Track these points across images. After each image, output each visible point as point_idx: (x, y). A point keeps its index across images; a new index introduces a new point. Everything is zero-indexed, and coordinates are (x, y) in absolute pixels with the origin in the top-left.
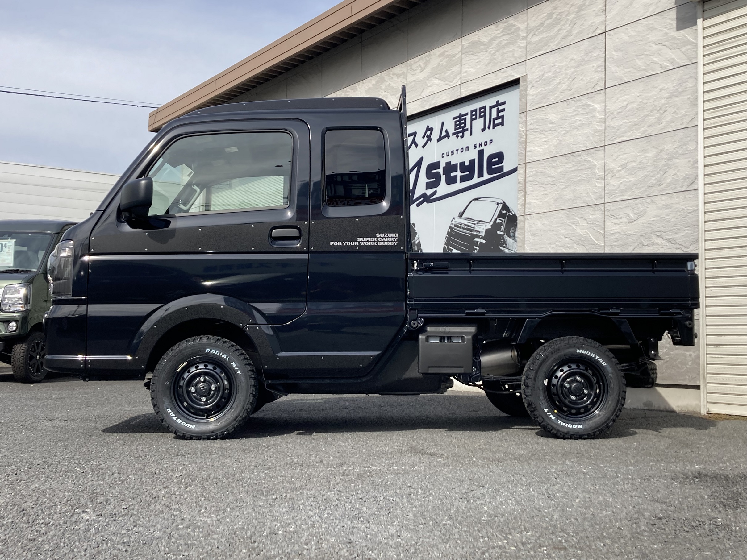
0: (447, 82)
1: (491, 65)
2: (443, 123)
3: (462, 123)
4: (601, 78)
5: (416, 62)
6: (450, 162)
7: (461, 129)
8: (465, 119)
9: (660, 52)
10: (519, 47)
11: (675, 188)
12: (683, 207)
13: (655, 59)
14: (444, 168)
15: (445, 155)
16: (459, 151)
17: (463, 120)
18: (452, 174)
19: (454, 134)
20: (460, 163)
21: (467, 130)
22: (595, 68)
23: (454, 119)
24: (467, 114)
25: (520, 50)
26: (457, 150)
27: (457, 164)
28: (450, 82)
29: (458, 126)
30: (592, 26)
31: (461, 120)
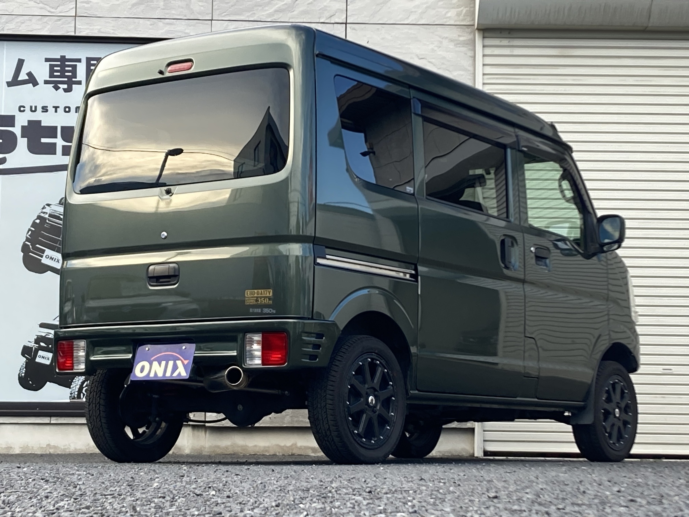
0: (41, 5)
1: (142, 7)
2: (21, 63)
3: (68, 71)
6: (40, 122)
7: (66, 79)
8: (75, 67)
14: (23, 127)
15: (28, 109)
16: (61, 110)
17: (69, 66)
18: (43, 140)
19: (46, 82)
20: (62, 128)
21: (79, 83)
23: (47, 60)
24: (79, 61)
25: (199, 4)
26: (56, 108)
27: (56, 127)
28: (53, 8)
29: (59, 74)
30: (326, 10)
31: (63, 66)
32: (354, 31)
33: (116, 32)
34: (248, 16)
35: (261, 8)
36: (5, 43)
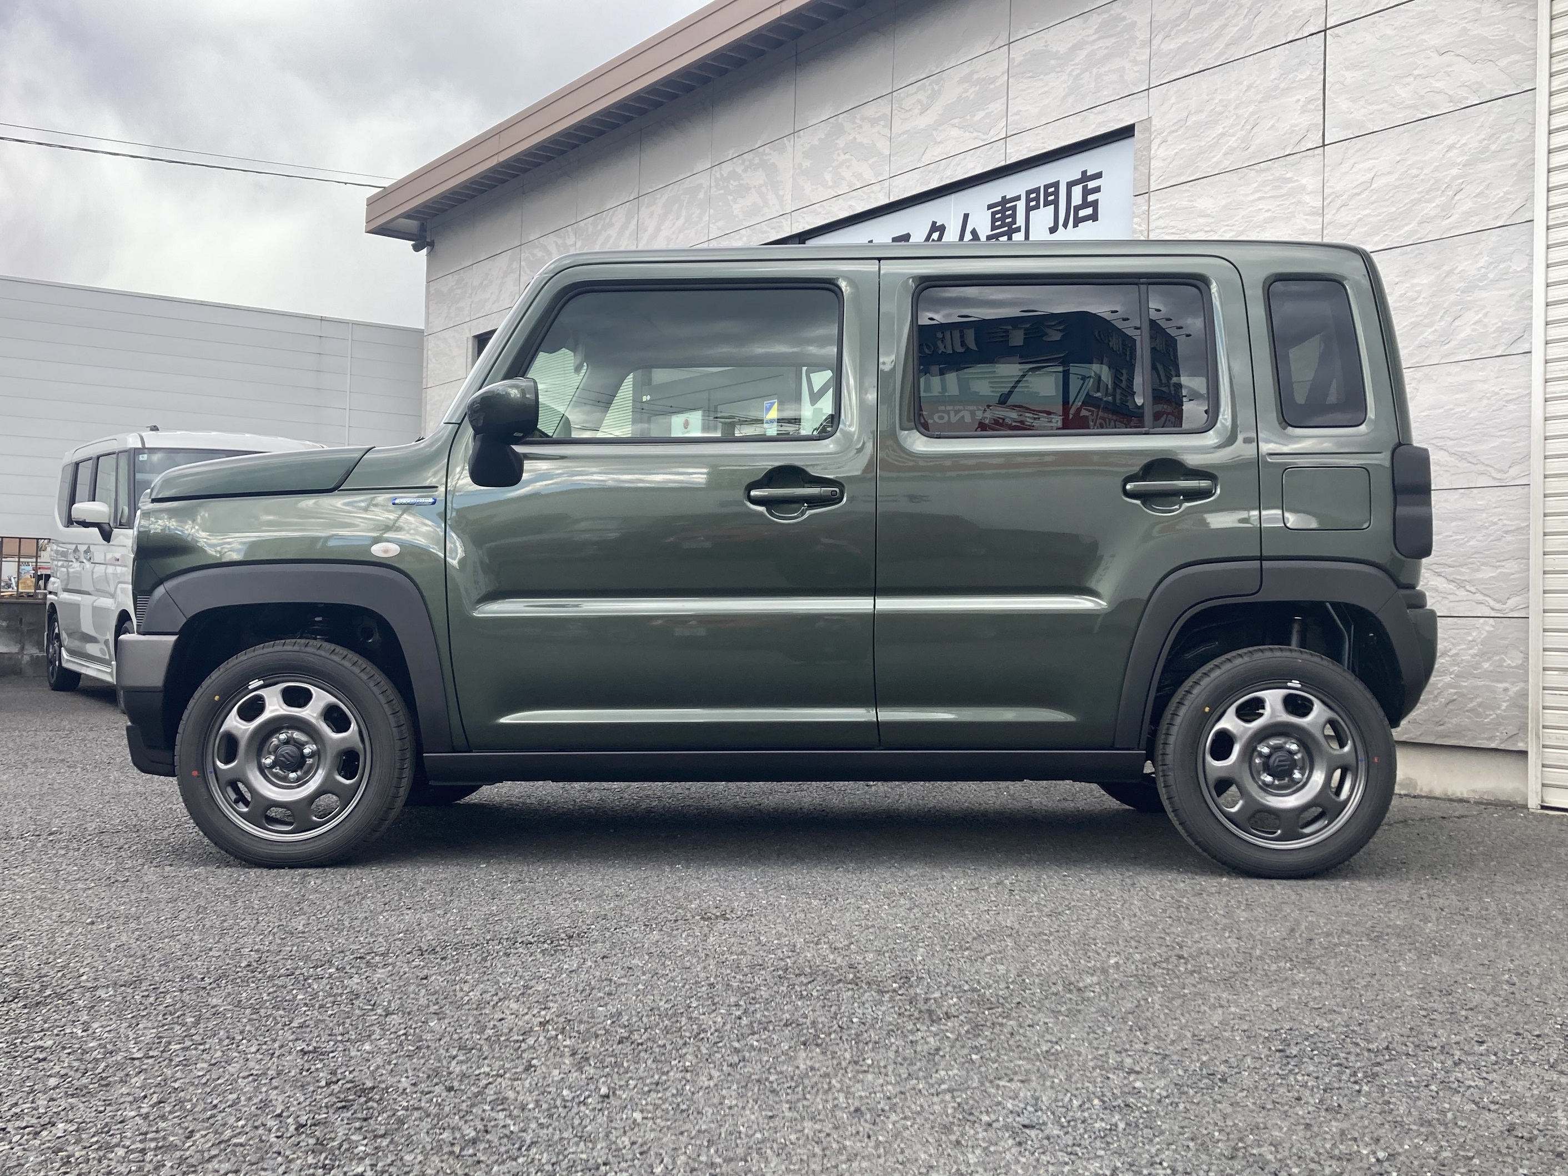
0: (975, 134)
1: (1071, 99)
2: (966, 217)
3: (1009, 216)
4: (1316, 125)
5: (912, 94)
7: (1006, 228)
8: (1014, 208)
9: (1450, 69)
10: (1135, 62)
11: (1479, 349)
12: (1497, 390)
13: (1437, 85)
17: (1009, 209)
19: (989, 237)
21: (1018, 229)
22: (1301, 103)
23: (990, 207)
24: (1018, 198)
25: (1135, 69)
28: (984, 134)
29: (999, 223)
30: (1296, 17)
31: (1005, 210)
32: (1337, 39)
33: (1045, 145)
34: (1192, 67)
35: (1208, 48)
36: (953, 196)
